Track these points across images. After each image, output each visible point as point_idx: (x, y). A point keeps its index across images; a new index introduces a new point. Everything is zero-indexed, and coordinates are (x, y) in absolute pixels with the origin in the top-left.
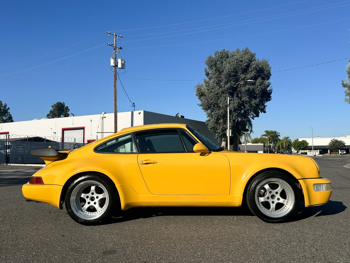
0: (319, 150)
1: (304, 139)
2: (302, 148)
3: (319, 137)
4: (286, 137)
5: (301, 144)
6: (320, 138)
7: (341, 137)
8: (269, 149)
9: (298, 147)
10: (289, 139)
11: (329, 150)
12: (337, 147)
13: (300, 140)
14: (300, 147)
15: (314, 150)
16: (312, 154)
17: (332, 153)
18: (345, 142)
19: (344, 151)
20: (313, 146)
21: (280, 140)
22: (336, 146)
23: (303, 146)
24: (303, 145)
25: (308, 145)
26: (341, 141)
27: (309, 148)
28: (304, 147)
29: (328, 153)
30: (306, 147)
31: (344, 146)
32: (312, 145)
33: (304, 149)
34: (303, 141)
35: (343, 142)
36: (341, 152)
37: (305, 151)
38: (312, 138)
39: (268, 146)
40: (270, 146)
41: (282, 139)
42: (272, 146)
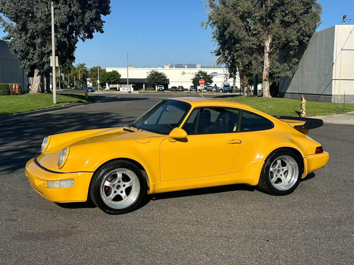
0: (131, 85)
1: (115, 69)
2: (112, 81)
3: (132, 66)
4: (82, 64)
5: (111, 76)
6: (132, 68)
7: (158, 68)
8: (61, 81)
9: (108, 79)
10: (85, 66)
11: (144, 85)
12: (158, 81)
13: (109, 70)
14: (110, 80)
15: (129, 84)
16: (127, 91)
17: (147, 88)
18: (166, 75)
19: (162, 87)
20: (129, 79)
22: (156, 80)
23: (115, 78)
24: (114, 77)
25: (121, 78)
26: (161, 74)
27: (122, 81)
29: (143, 88)
30: (117, 80)
31: (165, 81)
32: (127, 78)
33: (114, 83)
34: (114, 72)
35: (164, 74)
36: (158, 88)
37: (115, 86)
38: (127, 68)
39: (59, 77)
40: (61, 77)
41: (77, 66)
42: (63, 77)
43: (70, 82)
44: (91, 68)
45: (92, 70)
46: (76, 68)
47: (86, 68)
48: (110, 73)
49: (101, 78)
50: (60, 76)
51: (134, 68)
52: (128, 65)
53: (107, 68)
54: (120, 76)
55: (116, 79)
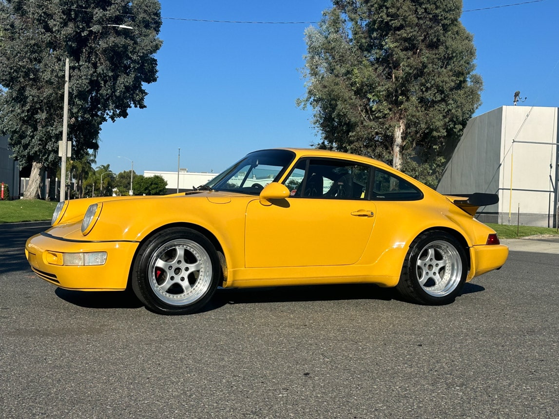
1: (158, 173)
2: (154, 191)
3: (185, 170)
4: (105, 165)
5: (151, 184)
6: (186, 173)
8: (71, 191)
9: (146, 189)
10: (110, 169)
13: (148, 174)
14: (150, 190)
20: (179, 189)
21: (94, 173)
23: (157, 188)
24: (156, 186)
25: (167, 187)
28: (158, 190)
30: (161, 191)
32: (176, 188)
34: (157, 177)
38: (177, 173)
39: (69, 184)
40: (73, 184)
41: (98, 169)
42: (75, 185)
43: (85, 194)
44: (120, 174)
45: (122, 176)
46: (97, 171)
47: (111, 171)
48: (149, 178)
49: (136, 187)
50: (71, 183)
51: (188, 173)
52: (178, 169)
53: (145, 172)
54: (166, 185)
55: (160, 189)
